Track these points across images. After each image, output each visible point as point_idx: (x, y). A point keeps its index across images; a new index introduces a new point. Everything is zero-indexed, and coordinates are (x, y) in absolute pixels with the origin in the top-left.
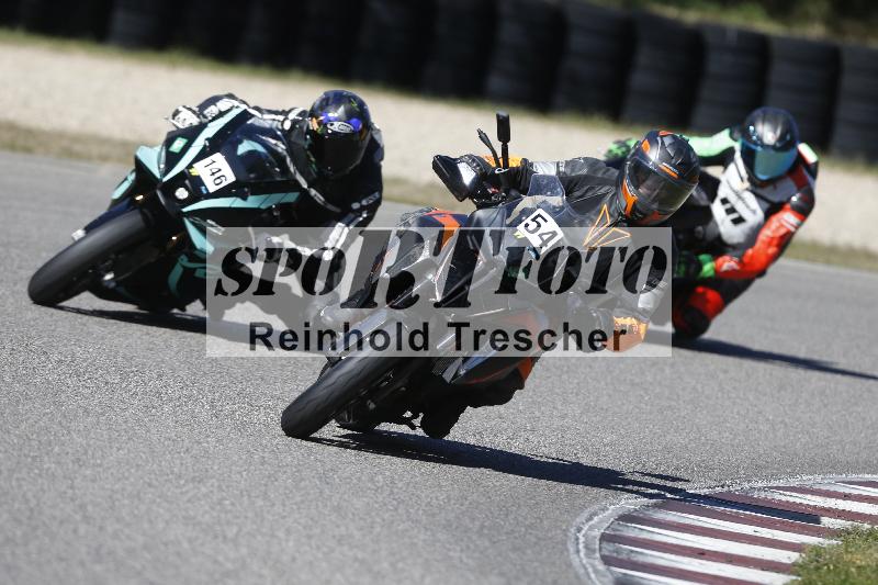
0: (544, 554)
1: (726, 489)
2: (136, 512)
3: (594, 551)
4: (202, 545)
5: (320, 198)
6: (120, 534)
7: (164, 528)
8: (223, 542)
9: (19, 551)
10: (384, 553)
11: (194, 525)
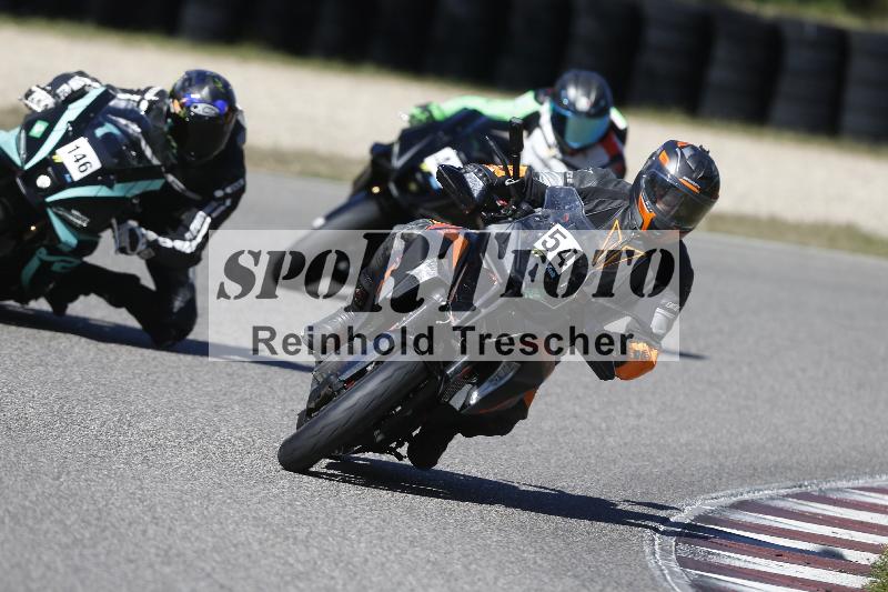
0: (620, 556)
1: (804, 489)
2: (206, 513)
3: (670, 553)
4: (273, 546)
5: (178, 185)
6: (189, 535)
7: (235, 529)
8: (294, 544)
9: (87, 552)
10: (457, 555)
11: (265, 526)
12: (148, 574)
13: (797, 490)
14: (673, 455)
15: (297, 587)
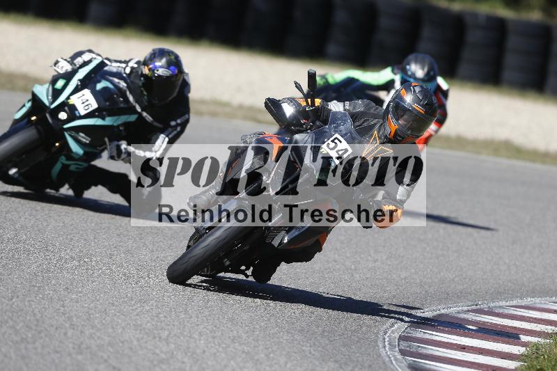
0: (363, 349)
1: (478, 306)
2: (104, 321)
3: (395, 347)
4: (146, 342)
5: (149, 118)
6: (94, 336)
7: (122, 332)
8: (159, 341)
9: (30, 346)
10: (261, 348)
11: (141, 330)
12: (68, 360)
13: (474, 307)
14: (396, 285)
15: (161, 368)
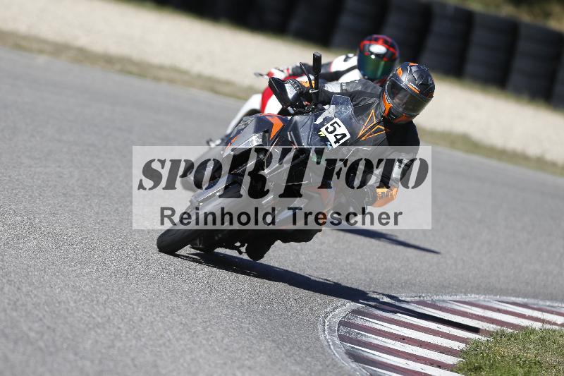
1: (422, 298)
2: (42, 280)
3: (334, 331)
4: (83, 305)
6: (30, 293)
7: (60, 292)
8: (96, 305)
10: (199, 321)
11: (79, 292)
13: (417, 299)
14: (341, 270)
15: (96, 332)
